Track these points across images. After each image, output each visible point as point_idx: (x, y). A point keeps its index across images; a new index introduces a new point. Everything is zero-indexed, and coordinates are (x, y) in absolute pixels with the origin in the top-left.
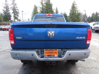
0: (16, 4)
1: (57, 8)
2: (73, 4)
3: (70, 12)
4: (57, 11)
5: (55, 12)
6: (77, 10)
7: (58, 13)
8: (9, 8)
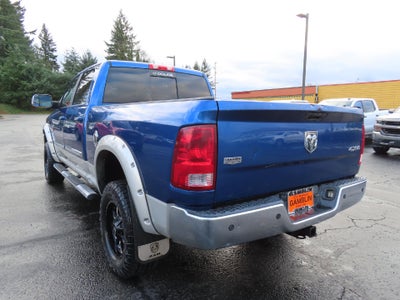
1: (45, 30)
2: (117, 24)
3: (107, 55)
4: (47, 41)
5: (40, 46)
6: (135, 48)
7: (53, 50)
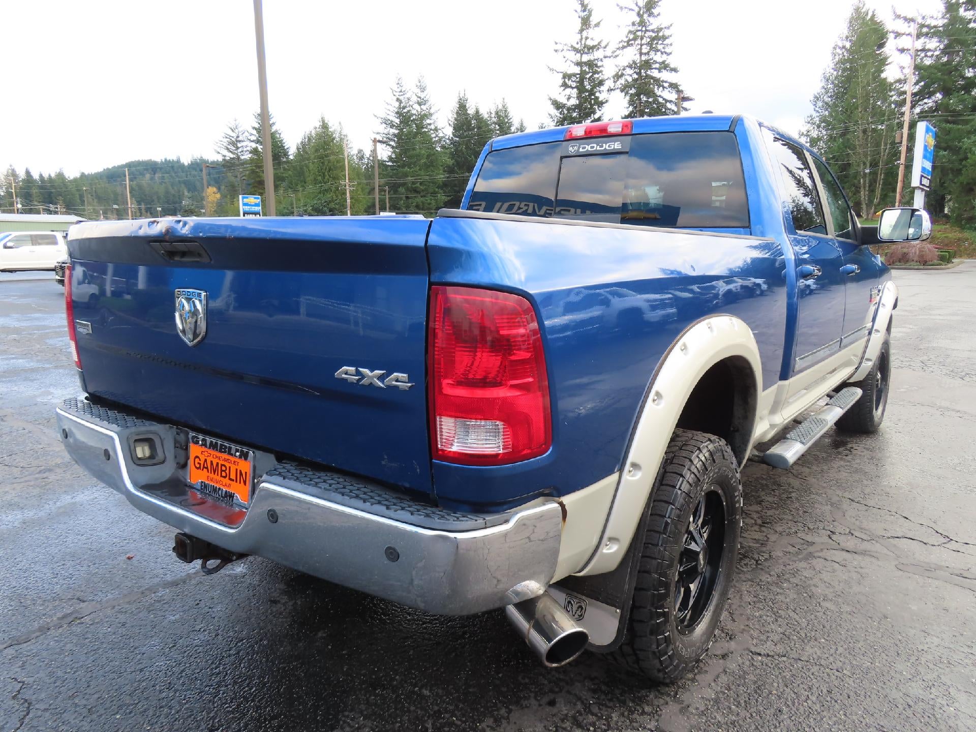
0: (664, 38)
8: (601, 83)
